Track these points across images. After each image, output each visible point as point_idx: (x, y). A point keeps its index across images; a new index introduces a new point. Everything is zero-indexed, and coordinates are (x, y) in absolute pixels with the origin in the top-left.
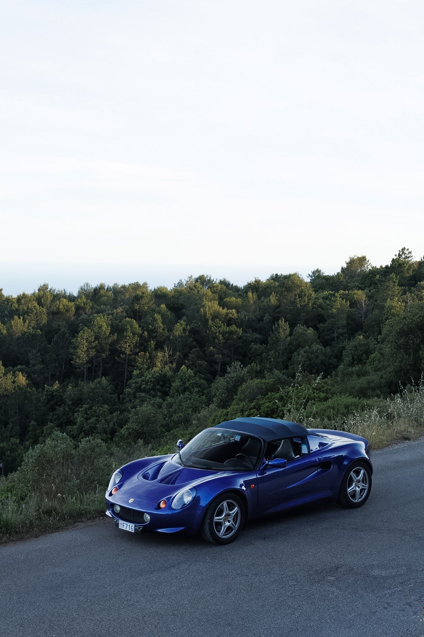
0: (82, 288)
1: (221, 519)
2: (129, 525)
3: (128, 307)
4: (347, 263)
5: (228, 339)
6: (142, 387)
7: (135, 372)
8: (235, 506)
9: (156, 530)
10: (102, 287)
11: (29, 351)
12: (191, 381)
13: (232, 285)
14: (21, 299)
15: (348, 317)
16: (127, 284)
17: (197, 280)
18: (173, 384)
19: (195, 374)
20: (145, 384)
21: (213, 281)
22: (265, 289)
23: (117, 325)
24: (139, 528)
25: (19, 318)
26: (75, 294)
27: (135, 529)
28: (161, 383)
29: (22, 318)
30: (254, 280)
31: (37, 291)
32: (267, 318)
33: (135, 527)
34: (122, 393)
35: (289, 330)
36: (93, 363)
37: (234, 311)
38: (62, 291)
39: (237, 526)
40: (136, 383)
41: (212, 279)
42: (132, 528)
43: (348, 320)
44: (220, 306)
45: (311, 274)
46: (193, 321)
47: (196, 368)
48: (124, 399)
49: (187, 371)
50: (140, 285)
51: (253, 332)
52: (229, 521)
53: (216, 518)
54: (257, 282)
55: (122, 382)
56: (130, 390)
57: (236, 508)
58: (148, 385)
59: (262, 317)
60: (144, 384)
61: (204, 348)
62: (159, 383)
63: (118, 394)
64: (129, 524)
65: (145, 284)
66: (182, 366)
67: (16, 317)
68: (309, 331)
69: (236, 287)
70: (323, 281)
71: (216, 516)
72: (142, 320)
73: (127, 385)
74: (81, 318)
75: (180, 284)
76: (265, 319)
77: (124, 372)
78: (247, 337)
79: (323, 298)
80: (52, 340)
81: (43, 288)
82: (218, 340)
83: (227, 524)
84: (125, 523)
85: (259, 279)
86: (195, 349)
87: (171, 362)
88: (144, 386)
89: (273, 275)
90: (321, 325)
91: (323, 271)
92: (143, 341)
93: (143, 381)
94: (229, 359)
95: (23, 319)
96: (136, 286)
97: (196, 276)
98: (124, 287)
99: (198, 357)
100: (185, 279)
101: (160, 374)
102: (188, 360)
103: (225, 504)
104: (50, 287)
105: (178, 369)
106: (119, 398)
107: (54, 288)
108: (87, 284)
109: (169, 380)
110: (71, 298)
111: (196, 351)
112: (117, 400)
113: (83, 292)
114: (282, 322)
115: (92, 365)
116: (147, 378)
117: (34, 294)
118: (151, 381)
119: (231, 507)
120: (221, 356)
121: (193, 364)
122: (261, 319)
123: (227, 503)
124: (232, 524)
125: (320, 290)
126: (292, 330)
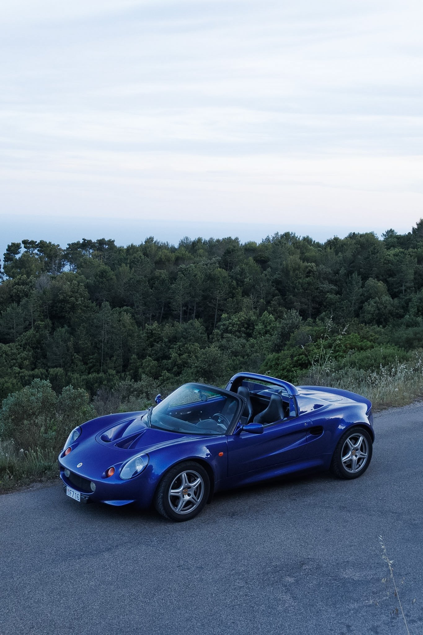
0: (182, 242)
3: (220, 258)
4: (417, 225)
5: (307, 290)
6: (229, 329)
7: (224, 316)
10: (199, 240)
11: (134, 294)
12: (272, 325)
13: (314, 242)
14: (131, 249)
15: (415, 273)
16: (221, 238)
17: (282, 237)
18: (256, 327)
19: (276, 319)
20: (232, 326)
21: (297, 237)
22: (342, 246)
23: (210, 274)
25: (127, 266)
26: (176, 246)
28: (246, 326)
29: (128, 265)
30: (333, 238)
31: (144, 243)
32: (342, 271)
34: (211, 333)
35: (361, 282)
36: (188, 307)
37: (313, 264)
38: (165, 243)
40: (224, 325)
41: (296, 235)
43: (415, 275)
44: (301, 260)
45: (385, 233)
46: (277, 273)
47: (277, 313)
48: (212, 338)
49: (269, 315)
50: (232, 240)
51: (329, 283)
54: (336, 239)
55: (213, 324)
56: (218, 331)
58: (234, 327)
59: (339, 270)
60: (230, 326)
61: (285, 296)
62: (243, 326)
63: (207, 334)
65: (237, 239)
66: (264, 312)
67: (124, 265)
68: (379, 284)
69: (318, 243)
70: (395, 240)
72: (233, 270)
73: (216, 327)
74: (179, 267)
75: (268, 239)
76: (340, 272)
77: (214, 315)
78: (323, 288)
79: (394, 255)
80: (154, 285)
81: (150, 241)
82: (298, 290)
85: (338, 236)
86: (276, 297)
87: (255, 308)
88: (231, 328)
89: (351, 233)
90: (390, 279)
91: (396, 231)
92: (232, 289)
93: (230, 323)
94: (306, 306)
95: (130, 267)
96: (228, 241)
97: (281, 233)
98: (218, 241)
99: (280, 304)
100: (271, 235)
101: (245, 318)
102: (271, 306)
104: (155, 240)
105: (261, 314)
106: (209, 338)
107: (158, 241)
108: (187, 238)
109: (253, 324)
110: (173, 250)
111: (278, 299)
112: (206, 339)
113: (183, 244)
114: (355, 275)
115: (187, 308)
116: (234, 321)
117: (142, 245)
118: (237, 324)
120: (299, 303)
121: (274, 310)
122: (337, 272)
125: (392, 248)
126: (365, 282)
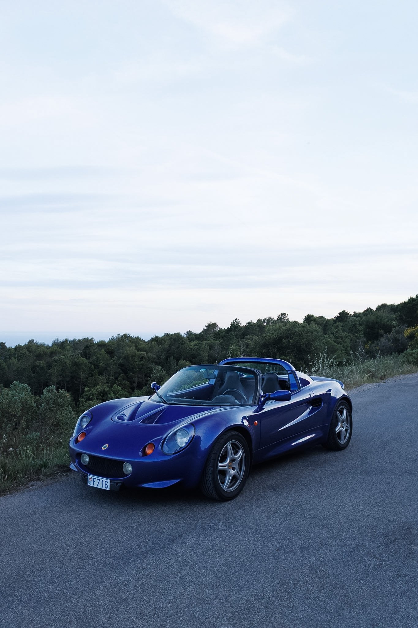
0: (54, 342)
1: (225, 466)
2: (102, 481)
3: (82, 351)
4: (206, 327)
5: (141, 369)
6: (90, 397)
7: (86, 389)
8: (239, 449)
9: (140, 486)
10: (66, 340)
11: (21, 378)
12: (120, 393)
13: (142, 339)
14: (18, 348)
15: (208, 356)
16: (81, 339)
17: (122, 336)
18: (109, 395)
19: (122, 389)
20: (92, 396)
21: (132, 337)
22: (161, 341)
23: (76, 362)
24: (117, 484)
25: (15, 359)
26: (50, 345)
27: (110, 485)
28: (102, 395)
29: (17, 358)
30: (155, 336)
31: (27, 344)
32: (163, 356)
33: (110, 482)
34: (78, 401)
35: (176, 363)
36: (60, 384)
37: (144, 352)
38: (42, 344)
39: (242, 475)
40: (87, 395)
41: (131, 336)
42: (106, 485)
43: (208, 357)
44: (136, 350)
45: (186, 333)
46: (121, 359)
47: (122, 385)
48: (79, 405)
49: (117, 387)
50: (89, 339)
51: (155, 364)
52: (234, 469)
53: (220, 464)
54: (157, 337)
55: (78, 395)
56: (83, 400)
57: (241, 450)
58: (94, 396)
59: (161, 356)
60: (91, 396)
61: (127, 374)
62: (100, 395)
63: (75, 402)
64: (101, 479)
65: (92, 338)
66: (114, 384)
67: (13, 358)
68: (187, 363)
69: (144, 341)
70: (194, 336)
71: (220, 462)
72: (91, 359)
73: (81, 397)
74: (53, 358)
75: (113, 338)
76: (162, 357)
77: (80, 389)
78: (152, 367)
79: (194, 345)
80: (36, 371)
81: (31, 342)
82: (136, 369)
83: (232, 472)
84: (97, 477)
85: (158, 335)
86: (121, 375)
87: (108, 383)
88: (92, 397)
89: (165, 334)
90: (193, 360)
91: (192, 332)
92: (91, 371)
93: (91, 394)
94: (141, 380)
95: (18, 359)
96: (87, 340)
97: (122, 334)
98: (80, 340)
99: (124, 379)
100: (115, 336)
101: (101, 390)
102: (118, 381)
103: (229, 445)
104: (35, 341)
105: (111, 386)
106: (76, 404)
107: (37, 342)
108: (58, 339)
109: (107, 393)
110: (48, 347)
111: (123, 376)
112: (75, 406)
113: (54, 343)
114: (172, 358)
115: (60, 386)
116: (93, 392)
117: (25, 345)
118: (96, 394)
119: (236, 449)
120: (137, 378)
121: (121, 383)
122: (159, 357)
123: (231, 444)
124: (237, 472)
125: (192, 341)
126: (178, 363)
